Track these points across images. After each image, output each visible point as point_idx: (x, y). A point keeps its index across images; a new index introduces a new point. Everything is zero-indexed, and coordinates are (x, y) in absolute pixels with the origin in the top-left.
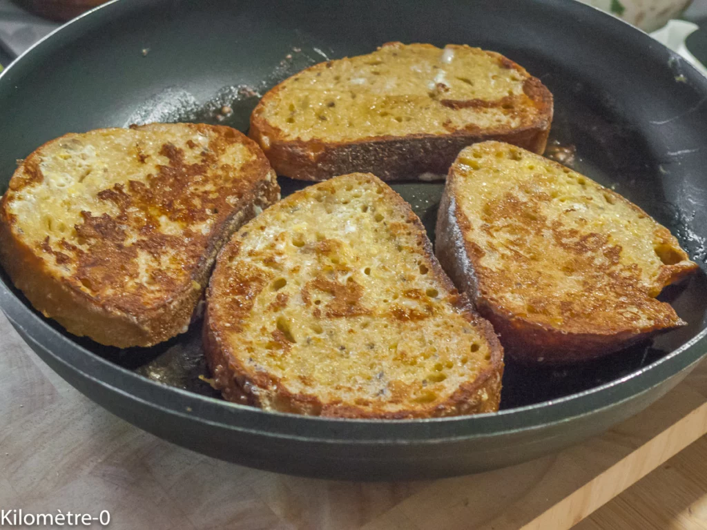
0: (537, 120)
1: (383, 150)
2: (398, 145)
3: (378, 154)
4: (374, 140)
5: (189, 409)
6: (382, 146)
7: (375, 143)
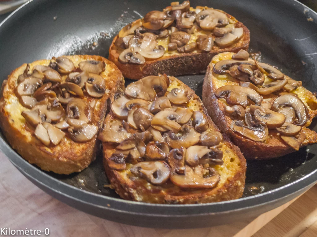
0: (244, 43)
1: (173, 62)
2: (180, 59)
3: (171, 64)
4: (169, 58)
5: (109, 205)
6: (173, 61)
7: (169, 59)
